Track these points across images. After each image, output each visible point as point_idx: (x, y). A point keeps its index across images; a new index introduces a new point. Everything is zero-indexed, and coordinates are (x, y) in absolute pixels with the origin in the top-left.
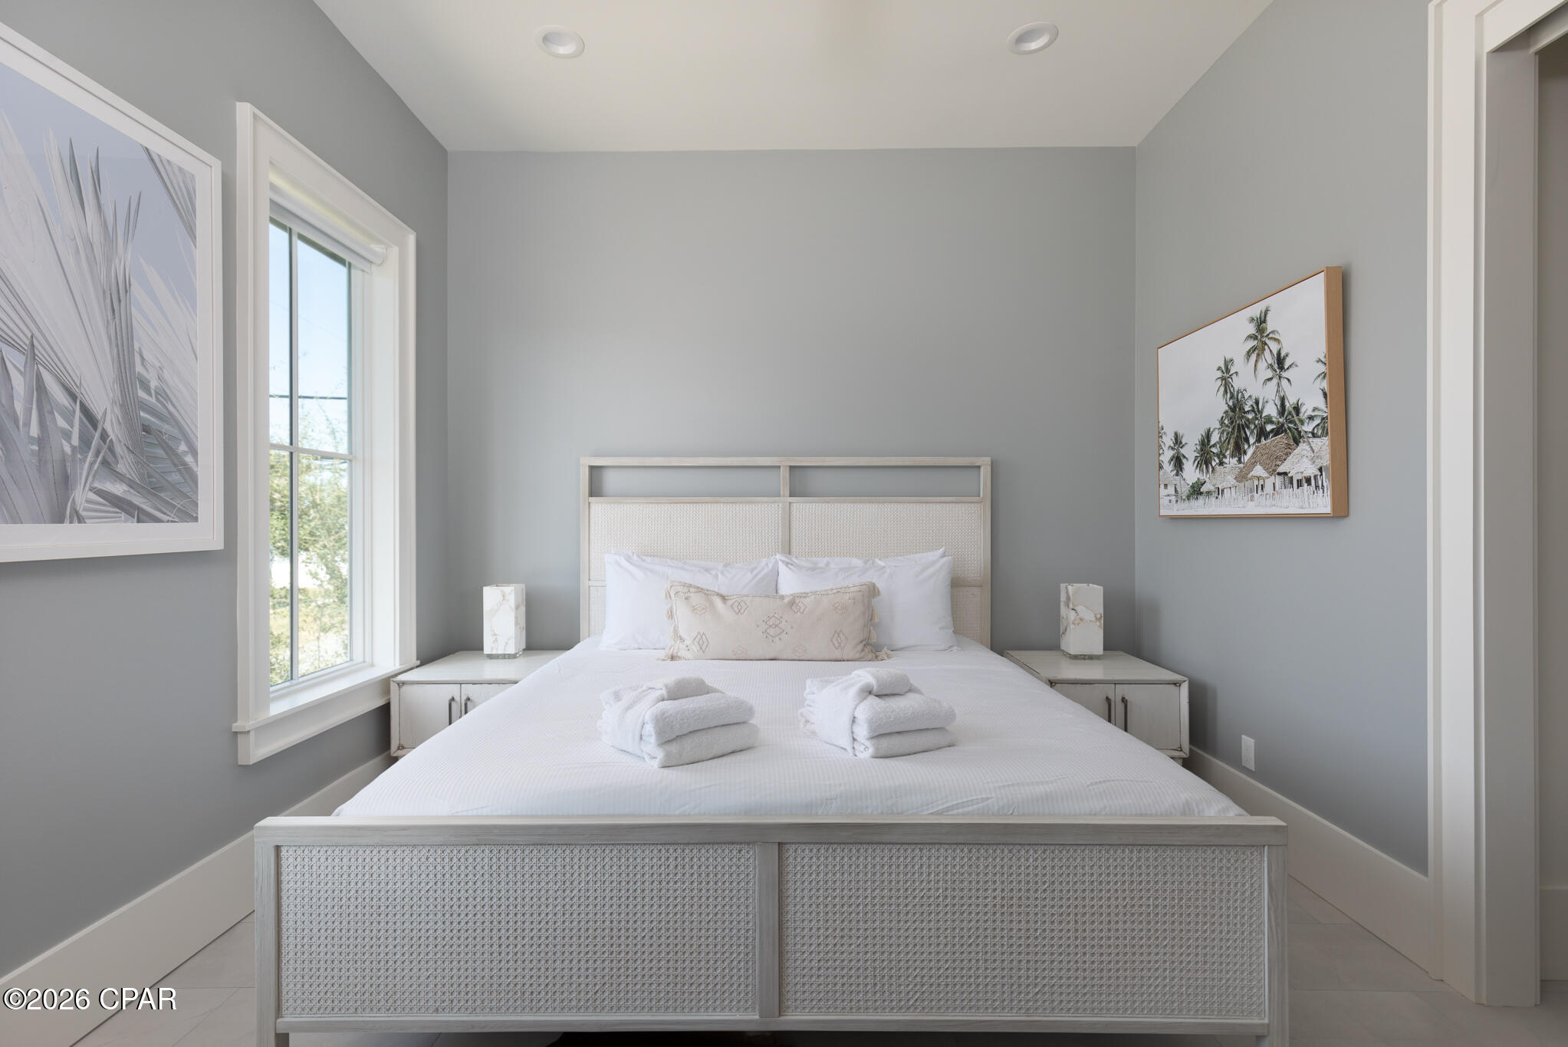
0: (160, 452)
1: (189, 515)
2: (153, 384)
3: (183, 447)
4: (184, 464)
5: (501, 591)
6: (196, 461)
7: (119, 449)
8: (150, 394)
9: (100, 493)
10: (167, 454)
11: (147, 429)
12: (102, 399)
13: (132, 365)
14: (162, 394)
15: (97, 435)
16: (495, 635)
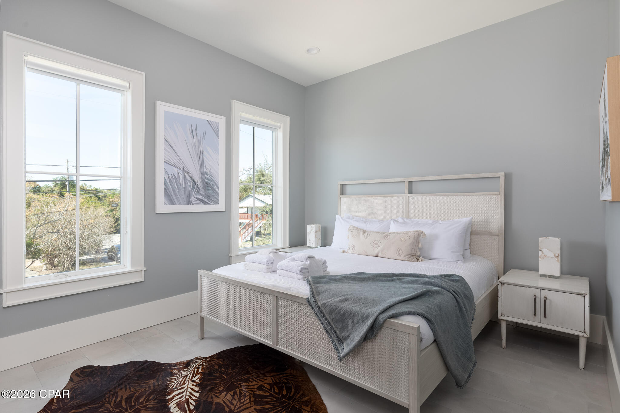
0: (210, 188)
1: (217, 202)
2: (208, 173)
3: (215, 187)
4: (216, 191)
5: (311, 226)
6: (219, 190)
7: (200, 188)
8: (208, 175)
9: (196, 198)
10: (211, 189)
11: (207, 183)
12: (197, 178)
13: (204, 169)
14: (210, 175)
15: (196, 186)
16: (310, 240)
